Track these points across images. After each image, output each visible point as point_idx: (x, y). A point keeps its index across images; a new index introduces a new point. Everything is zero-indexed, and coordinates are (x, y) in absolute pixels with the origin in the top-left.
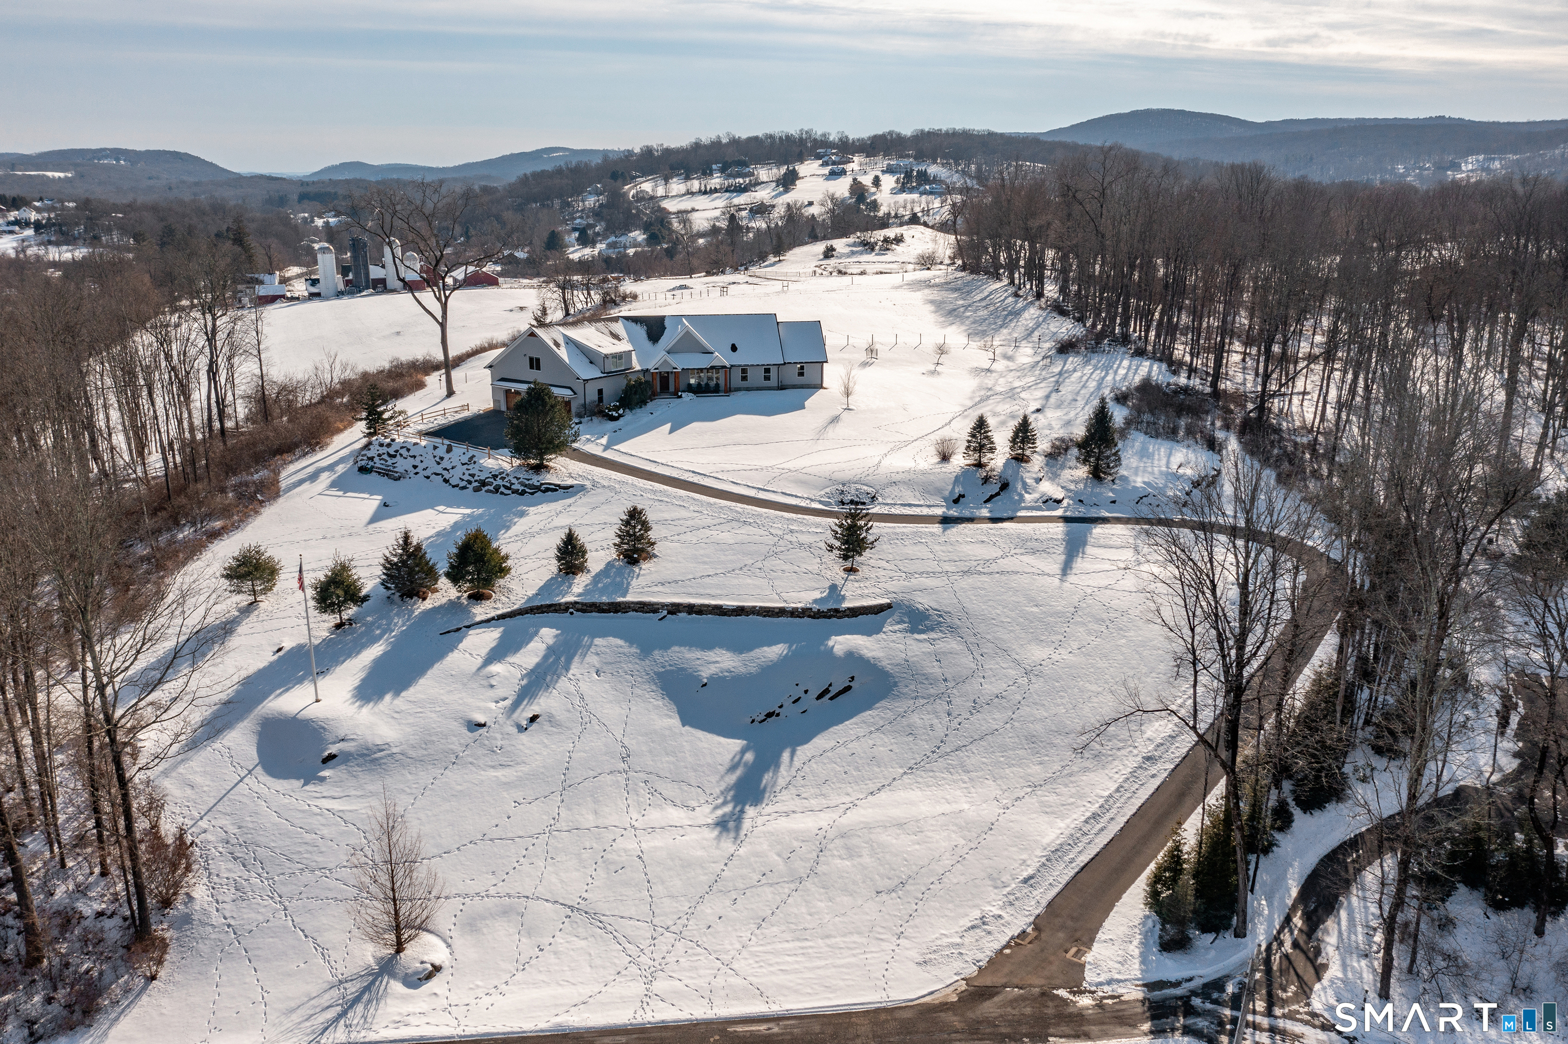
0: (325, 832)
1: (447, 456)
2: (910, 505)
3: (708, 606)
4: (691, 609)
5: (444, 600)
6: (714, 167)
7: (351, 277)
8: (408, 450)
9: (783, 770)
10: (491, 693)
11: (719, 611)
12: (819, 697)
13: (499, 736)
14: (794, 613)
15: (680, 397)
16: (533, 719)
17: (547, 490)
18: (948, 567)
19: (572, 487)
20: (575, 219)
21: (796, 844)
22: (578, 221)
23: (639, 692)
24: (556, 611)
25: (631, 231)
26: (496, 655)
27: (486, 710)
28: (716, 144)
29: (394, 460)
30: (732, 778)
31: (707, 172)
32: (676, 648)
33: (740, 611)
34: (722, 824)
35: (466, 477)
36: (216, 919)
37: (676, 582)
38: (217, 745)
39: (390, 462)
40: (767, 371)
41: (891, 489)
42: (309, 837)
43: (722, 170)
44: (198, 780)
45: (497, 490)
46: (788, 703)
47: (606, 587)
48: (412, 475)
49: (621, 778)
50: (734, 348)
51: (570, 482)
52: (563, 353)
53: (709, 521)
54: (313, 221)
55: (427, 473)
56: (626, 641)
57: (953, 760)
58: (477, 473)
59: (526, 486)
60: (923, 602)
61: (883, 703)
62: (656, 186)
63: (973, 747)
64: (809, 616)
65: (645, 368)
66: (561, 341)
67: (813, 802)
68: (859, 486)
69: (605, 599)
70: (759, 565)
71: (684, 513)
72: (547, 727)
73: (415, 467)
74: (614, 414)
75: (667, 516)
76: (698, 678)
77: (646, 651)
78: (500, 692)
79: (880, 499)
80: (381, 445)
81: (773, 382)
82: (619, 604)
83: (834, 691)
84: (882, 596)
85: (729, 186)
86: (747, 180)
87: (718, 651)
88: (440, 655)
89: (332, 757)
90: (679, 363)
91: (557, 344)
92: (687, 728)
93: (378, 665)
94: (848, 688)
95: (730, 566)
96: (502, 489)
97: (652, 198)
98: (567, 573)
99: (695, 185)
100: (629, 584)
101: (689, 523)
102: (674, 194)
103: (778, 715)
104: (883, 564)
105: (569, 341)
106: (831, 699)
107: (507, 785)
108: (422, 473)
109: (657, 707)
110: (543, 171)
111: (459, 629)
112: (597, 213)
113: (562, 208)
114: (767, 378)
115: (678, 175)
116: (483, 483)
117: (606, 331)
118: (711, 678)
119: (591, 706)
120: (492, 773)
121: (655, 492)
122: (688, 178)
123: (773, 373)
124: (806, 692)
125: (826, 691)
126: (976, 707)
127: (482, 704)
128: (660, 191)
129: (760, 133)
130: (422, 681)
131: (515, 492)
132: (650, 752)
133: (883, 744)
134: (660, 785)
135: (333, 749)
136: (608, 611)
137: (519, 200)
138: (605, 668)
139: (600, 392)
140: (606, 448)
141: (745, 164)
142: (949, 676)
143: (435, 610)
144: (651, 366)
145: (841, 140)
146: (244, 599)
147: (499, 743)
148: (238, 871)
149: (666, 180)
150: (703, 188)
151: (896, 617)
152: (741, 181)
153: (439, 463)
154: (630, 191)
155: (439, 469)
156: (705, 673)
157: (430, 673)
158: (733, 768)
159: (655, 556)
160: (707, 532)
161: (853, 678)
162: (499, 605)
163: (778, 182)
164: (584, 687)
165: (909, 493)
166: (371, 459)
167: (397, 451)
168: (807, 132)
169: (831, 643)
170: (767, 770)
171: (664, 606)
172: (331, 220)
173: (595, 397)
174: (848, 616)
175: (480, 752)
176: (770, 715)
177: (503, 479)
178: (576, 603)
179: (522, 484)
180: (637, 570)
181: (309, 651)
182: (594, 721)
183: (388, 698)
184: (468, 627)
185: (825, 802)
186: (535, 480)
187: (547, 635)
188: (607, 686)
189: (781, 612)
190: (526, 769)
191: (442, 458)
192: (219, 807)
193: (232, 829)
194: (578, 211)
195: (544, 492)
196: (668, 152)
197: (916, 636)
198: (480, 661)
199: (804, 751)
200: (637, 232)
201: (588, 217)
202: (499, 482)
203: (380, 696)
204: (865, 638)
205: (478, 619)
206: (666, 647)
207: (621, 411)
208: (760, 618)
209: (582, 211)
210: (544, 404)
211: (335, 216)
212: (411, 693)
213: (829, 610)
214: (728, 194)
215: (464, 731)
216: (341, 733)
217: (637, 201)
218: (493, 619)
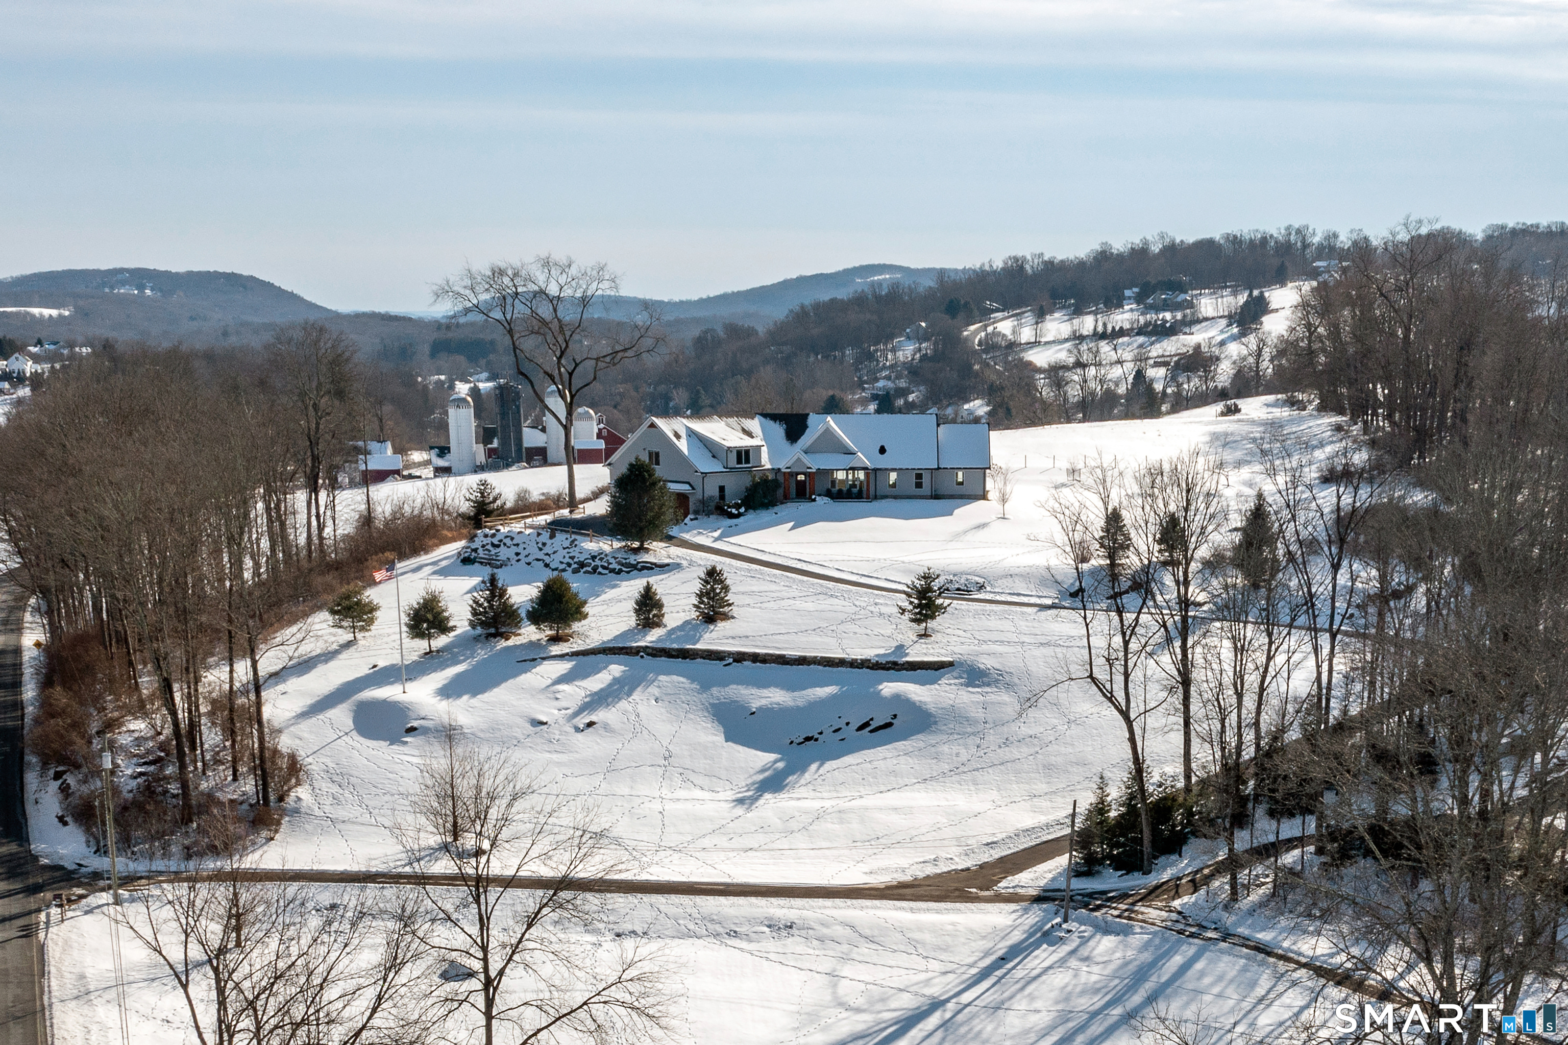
0: (404, 774)
1: (549, 542)
2: (1019, 595)
3: (771, 655)
4: (756, 658)
5: (525, 641)
6: (1128, 293)
7: (495, 444)
8: (512, 539)
9: (807, 775)
10: (556, 703)
11: (782, 660)
12: (861, 728)
13: (557, 732)
14: (853, 664)
15: (814, 500)
16: (590, 724)
17: (644, 568)
18: (1026, 639)
19: (668, 565)
20: (877, 380)
21: (797, 814)
22: (881, 384)
23: (692, 716)
24: (627, 654)
25: (968, 401)
26: (565, 679)
27: (548, 714)
28: (1140, 254)
29: (497, 550)
30: (761, 777)
31: (1114, 302)
32: (734, 686)
33: (802, 661)
34: (740, 801)
35: (567, 560)
36: (317, 812)
37: (747, 637)
38: (321, 717)
39: (493, 551)
40: (919, 476)
41: (1004, 581)
42: (391, 776)
43: (1139, 299)
44: (306, 735)
45: (595, 570)
46: (828, 732)
47: (678, 637)
48: (513, 562)
49: (660, 771)
50: (882, 450)
51: (667, 561)
52: (683, 445)
53: (796, 594)
54: (452, 387)
55: (529, 559)
56: (688, 678)
57: (969, 776)
58: (577, 555)
59: (622, 565)
60: (986, 663)
61: (920, 736)
62: (1021, 325)
63: (990, 770)
64: (868, 667)
65: (776, 467)
66: (683, 433)
67: (825, 795)
68: (969, 577)
69: (675, 646)
70: (834, 628)
71: (773, 587)
72: (602, 731)
73: (517, 554)
74: (734, 511)
75: (754, 588)
76: (748, 708)
77: (705, 687)
78: (564, 704)
79: (988, 589)
80: (486, 536)
81: (926, 489)
82: (688, 650)
83: (874, 725)
84: (946, 656)
85: (1147, 324)
86: (1179, 316)
87: (772, 689)
88: (515, 675)
89: (412, 730)
90: (815, 463)
91: (678, 436)
92: (730, 743)
93: (459, 677)
94: (888, 725)
95: (804, 628)
96: (600, 570)
97: (1012, 346)
98: (644, 627)
99: (1088, 324)
100: (701, 636)
101: (774, 595)
102: (1049, 338)
103: (816, 740)
104: (961, 633)
105: (691, 433)
106: (871, 731)
107: (559, 764)
108: (524, 560)
109: (705, 728)
110: (833, 301)
111: (534, 660)
112: (914, 371)
113: (858, 361)
114: (919, 485)
115: (1064, 307)
116: (582, 565)
117: (739, 428)
118: (760, 709)
119: (644, 722)
120: (548, 755)
121: (749, 571)
122: (1078, 311)
123: (926, 480)
124: (848, 724)
125: (866, 724)
126: (1007, 742)
127: (546, 710)
128: (1026, 335)
129: (1217, 235)
130: (495, 690)
131: (612, 571)
132: (691, 756)
133: (905, 764)
134: (692, 777)
135: (415, 724)
136: (677, 657)
137: (787, 349)
138: (664, 698)
139: (722, 489)
140: (716, 539)
141: (1181, 288)
142: (989, 720)
143: (515, 647)
144: (782, 465)
145: (1355, 243)
146: (345, 636)
147: (557, 737)
148: (335, 789)
149: (1041, 315)
150: (1100, 329)
151: (955, 674)
152: (1168, 316)
153: (541, 549)
154: (974, 333)
155: (540, 555)
156: (755, 705)
157: (503, 685)
158: (763, 771)
159: (733, 617)
160: (791, 602)
161: (895, 716)
162: (574, 645)
163: (1231, 318)
164: (641, 709)
165: (1024, 585)
166: (475, 550)
167: (501, 541)
168: (1298, 231)
169: (881, 687)
170: (793, 773)
171: (730, 654)
172: (481, 385)
173: (716, 493)
174: (907, 670)
175: (539, 740)
176: (808, 739)
177: (601, 559)
178: (647, 647)
179: (620, 563)
180: (712, 627)
181: (400, 668)
182: (645, 732)
183: (465, 697)
184: (544, 659)
185: (835, 795)
186: (632, 559)
187: (616, 670)
188: (663, 710)
189: (841, 663)
190: (577, 756)
191: (544, 544)
192: (322, 751)
193: (331, 765)
194: (884, 368)
195: (640, 570)
196: (1050, 266)
197: (970, 689)
198: (549, 682)
199: (830, 765)
200: (978, 402)
201: (898, 377)
202: (598, 562)
203: (459, 696)
204: (917, 686)
205: (553, 653)
206: (724, 684)
207: (742, 510)
208: (820, 667)
209: (892, 367)
210: (644, 480)
211: (488, 380)
212: (487, 696)
213: (888, 662)
214: (1141, 339)
215: (528, 726)
216: (423, 714)
217: (986, 351)
218: (567, 654)
